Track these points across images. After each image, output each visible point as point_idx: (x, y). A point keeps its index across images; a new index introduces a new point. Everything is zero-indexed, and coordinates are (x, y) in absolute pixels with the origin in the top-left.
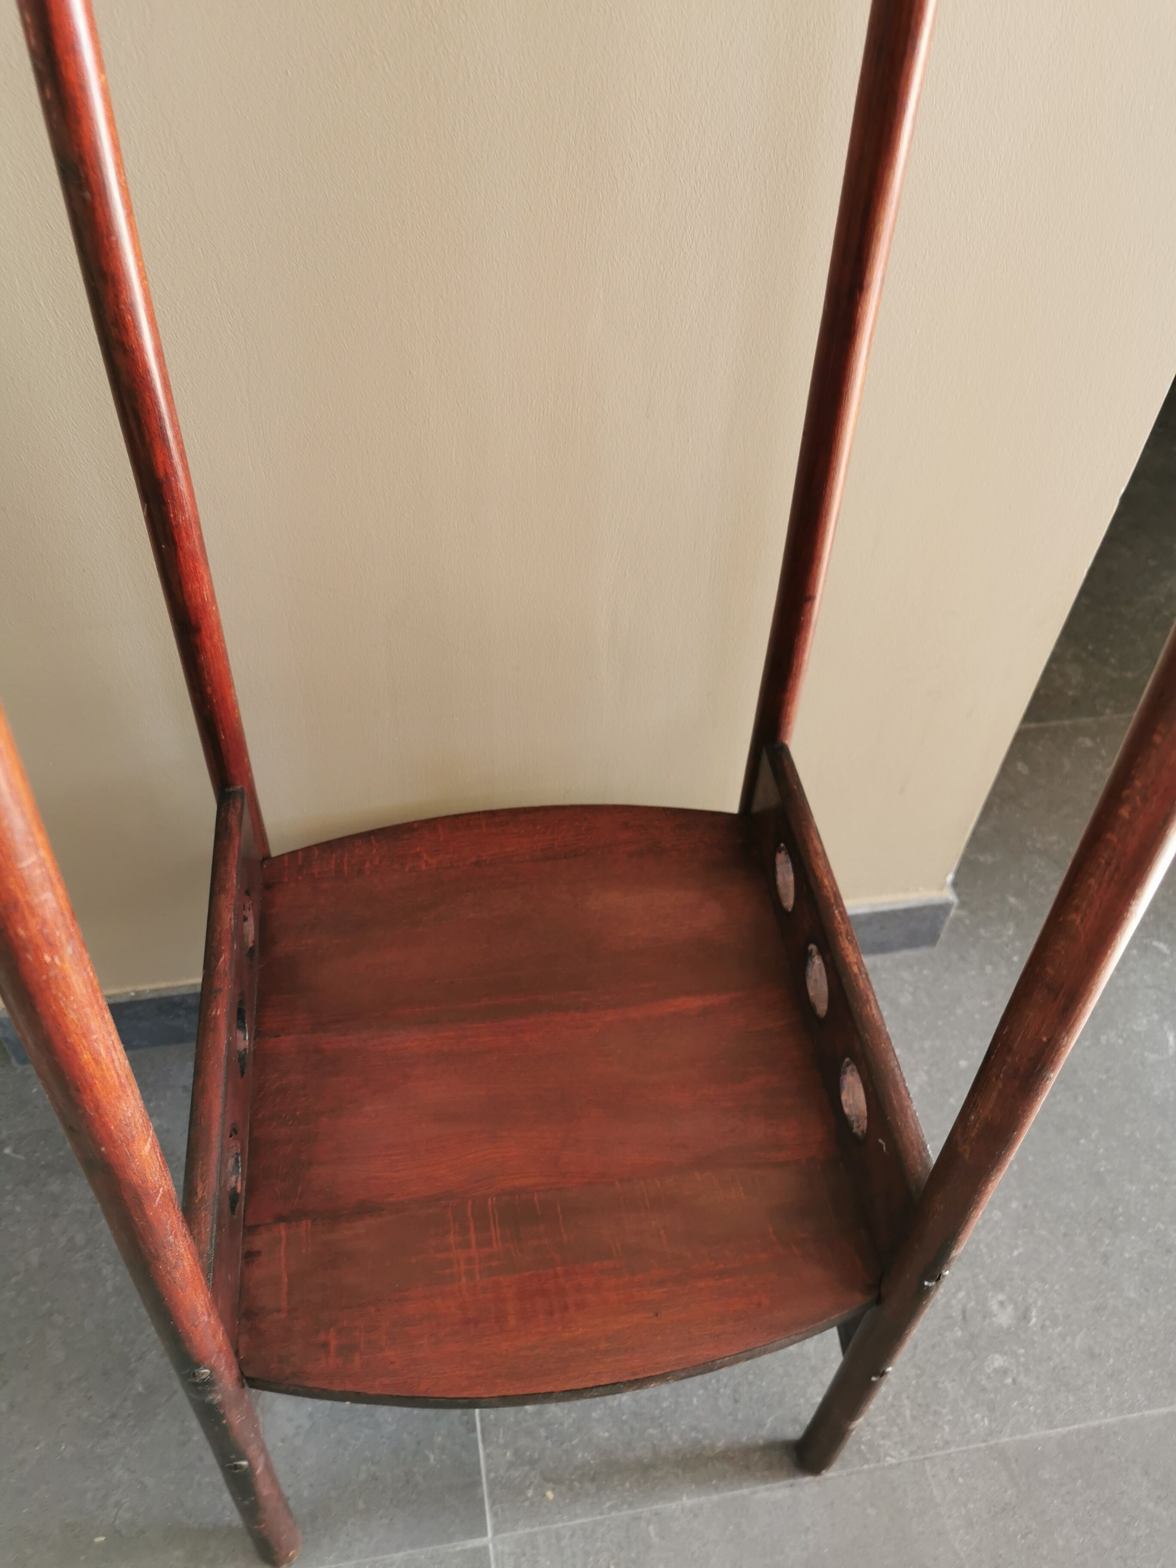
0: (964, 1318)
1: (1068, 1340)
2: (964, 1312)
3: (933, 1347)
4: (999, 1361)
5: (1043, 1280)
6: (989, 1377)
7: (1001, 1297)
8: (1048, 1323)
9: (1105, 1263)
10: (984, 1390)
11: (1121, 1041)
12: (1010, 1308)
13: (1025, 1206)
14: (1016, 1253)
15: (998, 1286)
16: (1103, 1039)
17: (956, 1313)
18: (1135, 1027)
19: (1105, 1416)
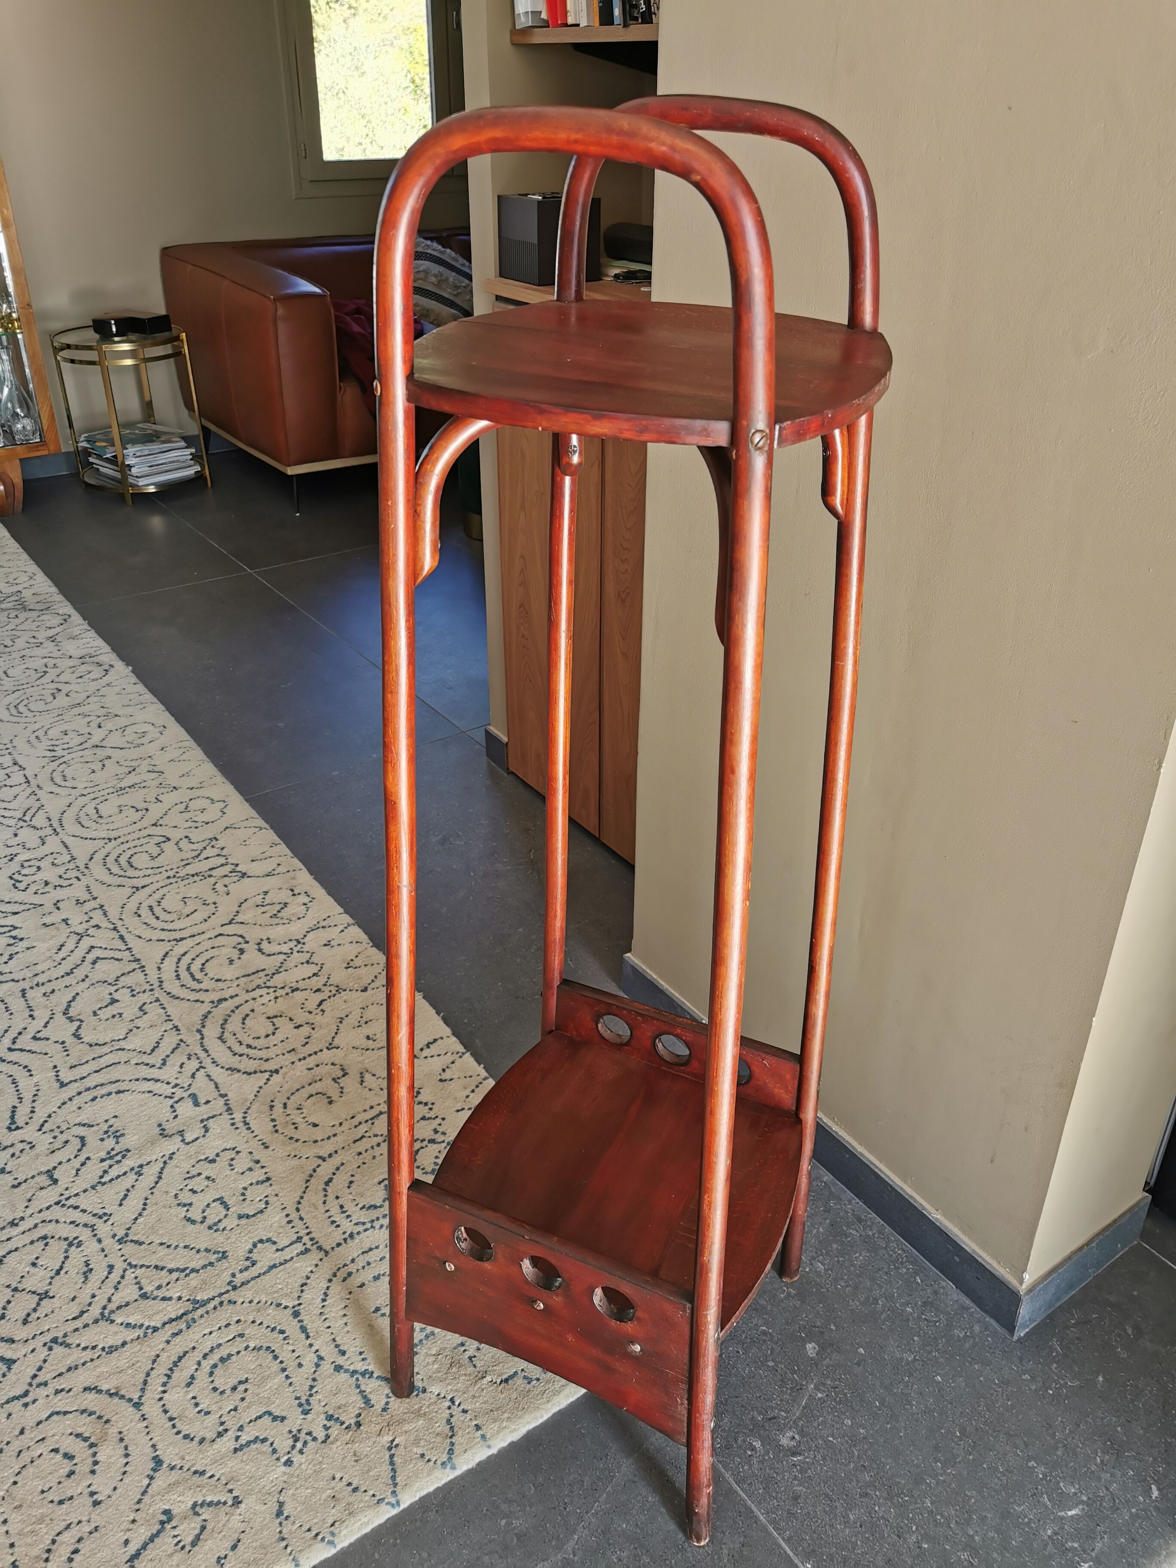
0: (770, 1419)
1: (796, 1482)
2: (774, 1418)
3: (742, 1406)
4: (757, 1444)
5: (824, 1459)
6: (744, 1441)
7: (797, 1437)
8: (798, 1467)
9: (861, 1496)
10: (736, 1440)
11: (1041, 1476)
12: (793, 1443)
13: (865, 1438)
14: (831, 1439)
15: (802, 1433)
16: (1032, 1463)
17: (770, 1414)
18: (1061, 1484)
19: (763, 1514)
